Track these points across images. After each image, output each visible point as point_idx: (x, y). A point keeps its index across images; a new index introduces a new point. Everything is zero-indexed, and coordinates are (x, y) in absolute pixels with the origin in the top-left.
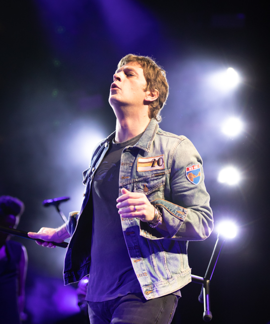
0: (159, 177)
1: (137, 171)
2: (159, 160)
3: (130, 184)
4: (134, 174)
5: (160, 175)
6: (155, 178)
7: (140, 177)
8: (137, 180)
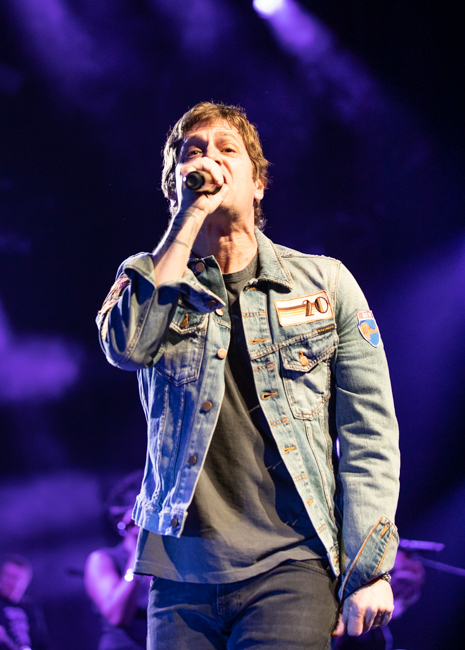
0: (327, 334)
1: (280, 326)
2: (316, 301)
3: (274, 352)
4: (277, 331)
5: (327, 331)
6: (320, 337)
7: (289, 337)
8: (284, 344)
